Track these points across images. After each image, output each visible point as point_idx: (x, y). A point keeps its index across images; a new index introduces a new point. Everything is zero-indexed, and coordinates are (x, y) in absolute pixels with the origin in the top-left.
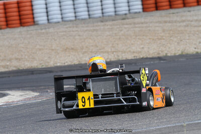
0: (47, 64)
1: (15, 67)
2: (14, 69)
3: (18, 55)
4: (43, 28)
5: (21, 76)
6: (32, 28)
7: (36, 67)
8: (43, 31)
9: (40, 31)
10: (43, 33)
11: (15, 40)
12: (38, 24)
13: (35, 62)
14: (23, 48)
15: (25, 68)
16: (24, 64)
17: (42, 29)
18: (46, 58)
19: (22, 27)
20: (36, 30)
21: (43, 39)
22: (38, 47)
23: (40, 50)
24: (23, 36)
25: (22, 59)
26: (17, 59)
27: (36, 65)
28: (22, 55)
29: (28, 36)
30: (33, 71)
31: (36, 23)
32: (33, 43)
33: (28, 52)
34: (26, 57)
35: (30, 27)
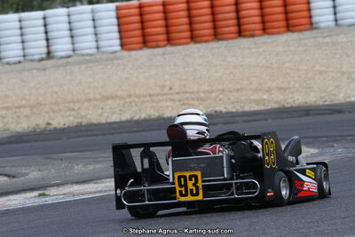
0: (333, 98)
1: (276, 102)
2: (276, 106)
3: (282, 82)
4: (326, 34)
5: (287, 118)
6: (307, 34)
7: (314, 104)
8: (327, 40)
9: (321, 40)
10: (327, 43)
11: (277, 55)
12: (317, 28)
13: (313, 94)
14: (290, 69)
15: (294, 105)
16: (293, 98)
17: (325, 37)
18: (330, 89)
19: (289, 34)
20: (314, 38)
21: (327, 55)
22: (317, 67)
23: (321, 73)
24: (292, 48)
25: (290, 88)
26: (280, 89)
27: (314, 99)
28: (289, 82)
29: (301, 49)
30: (308, 111)
31: (315, 25)
32: (308, 60)
33: (300, 77)
34: (297, 85)
35: (304, 33)
